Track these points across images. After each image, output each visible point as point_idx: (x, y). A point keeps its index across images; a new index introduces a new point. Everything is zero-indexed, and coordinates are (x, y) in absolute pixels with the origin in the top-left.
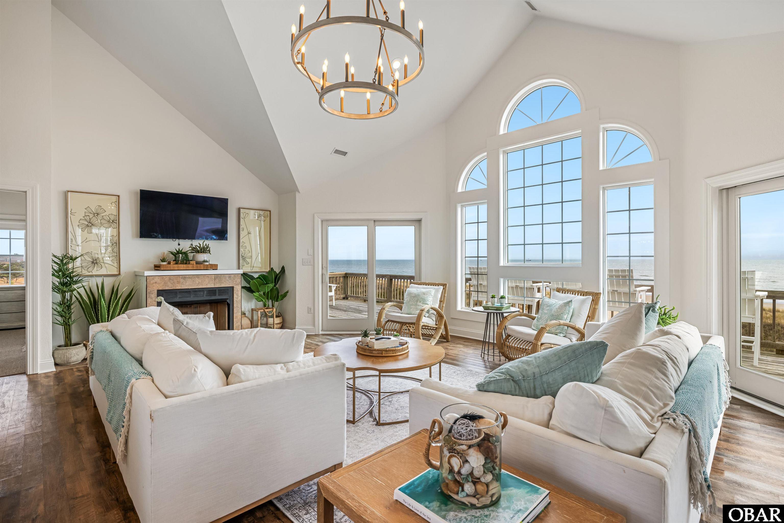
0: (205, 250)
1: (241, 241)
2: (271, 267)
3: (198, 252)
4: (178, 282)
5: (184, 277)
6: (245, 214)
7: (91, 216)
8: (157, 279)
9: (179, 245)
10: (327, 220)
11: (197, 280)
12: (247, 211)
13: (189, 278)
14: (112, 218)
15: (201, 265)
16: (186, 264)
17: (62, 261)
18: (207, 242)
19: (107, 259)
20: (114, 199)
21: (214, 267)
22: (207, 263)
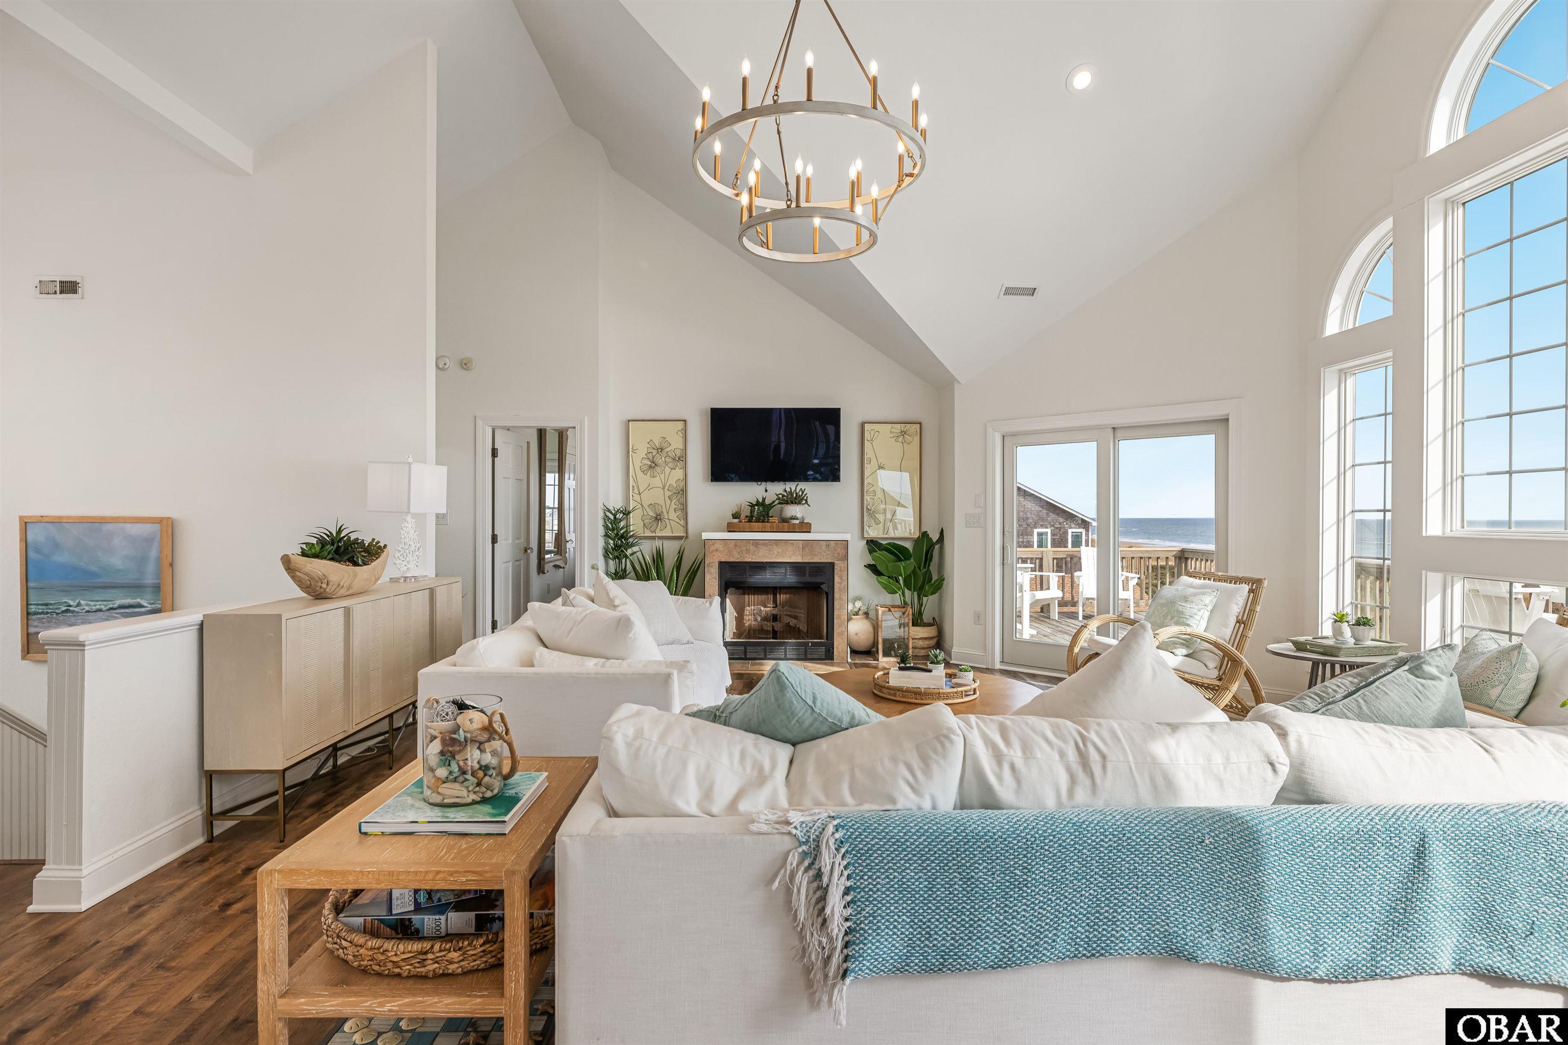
0: (797, 499)
1: (866, 482)
2: (923, 530)
3: (787, 503)
4: (748, 551)
5: (756, 542)
6: (872, 433)
7: (655, 452)
8: (718, 545)
9: (766, 491)
10: (1014, 435)
11: (776, 550)
12: (876, 427)
13: (764, 544)
14: (678, 453)
15: (786, 524)
16: (763, 521)
17: (615, 516)
18: (802, 485)
19: (673, 515)
20: (680, 425)
21: (805, 527)
22: (797, 522)
